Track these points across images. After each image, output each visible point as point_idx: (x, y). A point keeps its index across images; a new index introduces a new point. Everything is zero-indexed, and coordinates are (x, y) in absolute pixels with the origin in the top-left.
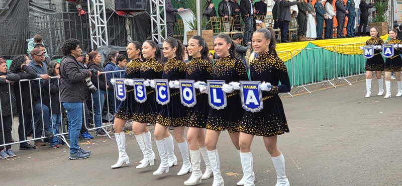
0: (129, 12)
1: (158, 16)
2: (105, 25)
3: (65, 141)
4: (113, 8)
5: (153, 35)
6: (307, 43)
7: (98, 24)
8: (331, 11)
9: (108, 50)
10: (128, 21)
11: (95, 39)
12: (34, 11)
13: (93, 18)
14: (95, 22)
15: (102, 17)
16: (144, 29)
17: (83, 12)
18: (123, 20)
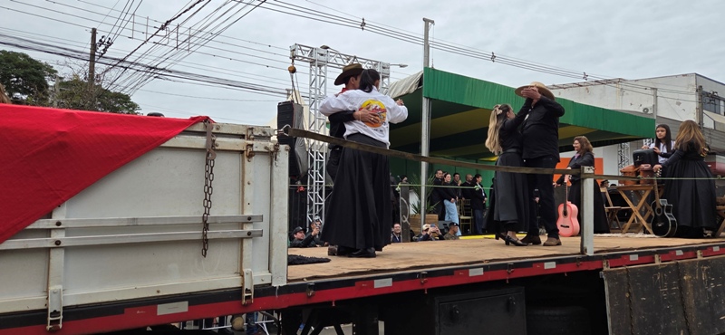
3: (266, 330)
7: (317, 201)
11: (311, 217)
14: (313, 200)
17: (302, 189)
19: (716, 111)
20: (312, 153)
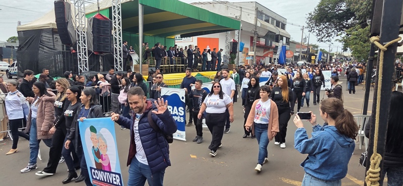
0: (101, 53)
1: (118, 55)
2: (87, 59)
4: (92, 50)
5: (115, 66)
6: (197, 73)
7: (83, 58)
8: (209, 58)
9: (89, 74)
10: (100, 57)
11: (81, 67)
12: (43, 48)
13: (80, 55)
14: (81, 58)
15: (86, 55)
16: (110, 63)
17: (74, 51)
18: (97, 57)
19: (262, 19)
20: (79, 31)
